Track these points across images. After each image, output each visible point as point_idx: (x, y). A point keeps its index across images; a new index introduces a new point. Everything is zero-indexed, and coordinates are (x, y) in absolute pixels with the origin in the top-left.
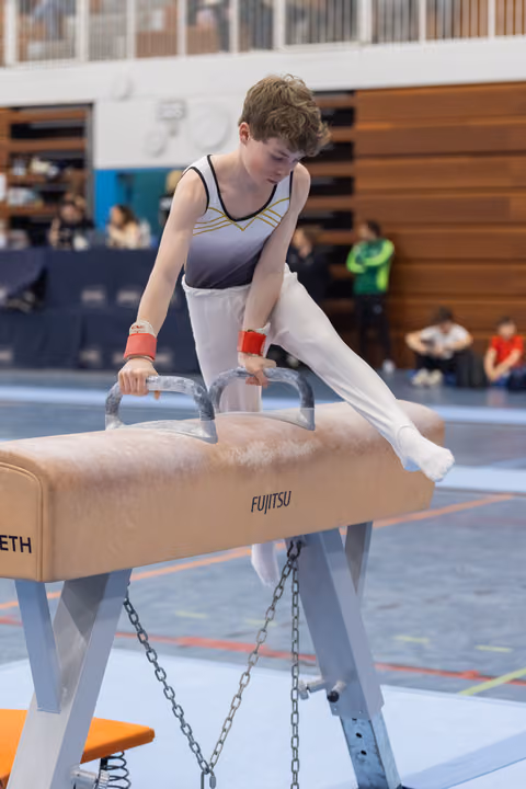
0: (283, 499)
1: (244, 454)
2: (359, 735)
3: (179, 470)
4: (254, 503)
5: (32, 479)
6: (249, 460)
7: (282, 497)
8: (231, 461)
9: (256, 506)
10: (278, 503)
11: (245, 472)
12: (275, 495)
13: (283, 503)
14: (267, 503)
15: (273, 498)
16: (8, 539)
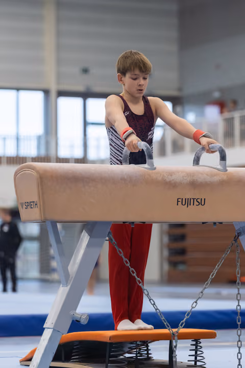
0: (201, 202)
1: (170, 177)
4: (178, 201)
5: (34, 173)
6: (173, 180)
7: (199, 201)
8: (160, 178)
9: (180, 203)
10: (196, 203)
12: (194, 199)
13: (200, 203)
14: (188, 202)
15: (192, 200)
16: (32, 203)
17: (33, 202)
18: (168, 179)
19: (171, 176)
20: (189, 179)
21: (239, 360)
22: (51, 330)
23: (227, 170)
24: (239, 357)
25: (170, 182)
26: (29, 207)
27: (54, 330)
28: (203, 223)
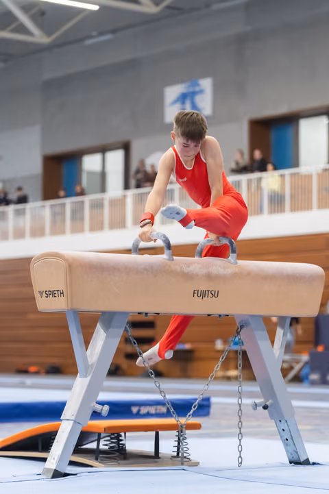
0: (215, 295)
1: (187, 268)
2: (283, 430)
3: (145, 269)
4: (194, 293)
6: (190, 271)
7: (213, 293)
8: (178, 269)
9: (196, 295)
10: (211, 295)
11: (188, 276)
14: (203, 294)
15: (207, 292)
16: (56, 292)
17: (58, 291)
18: (186, 270)
19: (189, 267)
20: (205, 271)
21: (240, 452)
22: (72, 422)
23: (237, 263)
24: (240, 449)
25: (188, 273)
26: (51, 296)
27: (75, 421)
28: (209, 315)
